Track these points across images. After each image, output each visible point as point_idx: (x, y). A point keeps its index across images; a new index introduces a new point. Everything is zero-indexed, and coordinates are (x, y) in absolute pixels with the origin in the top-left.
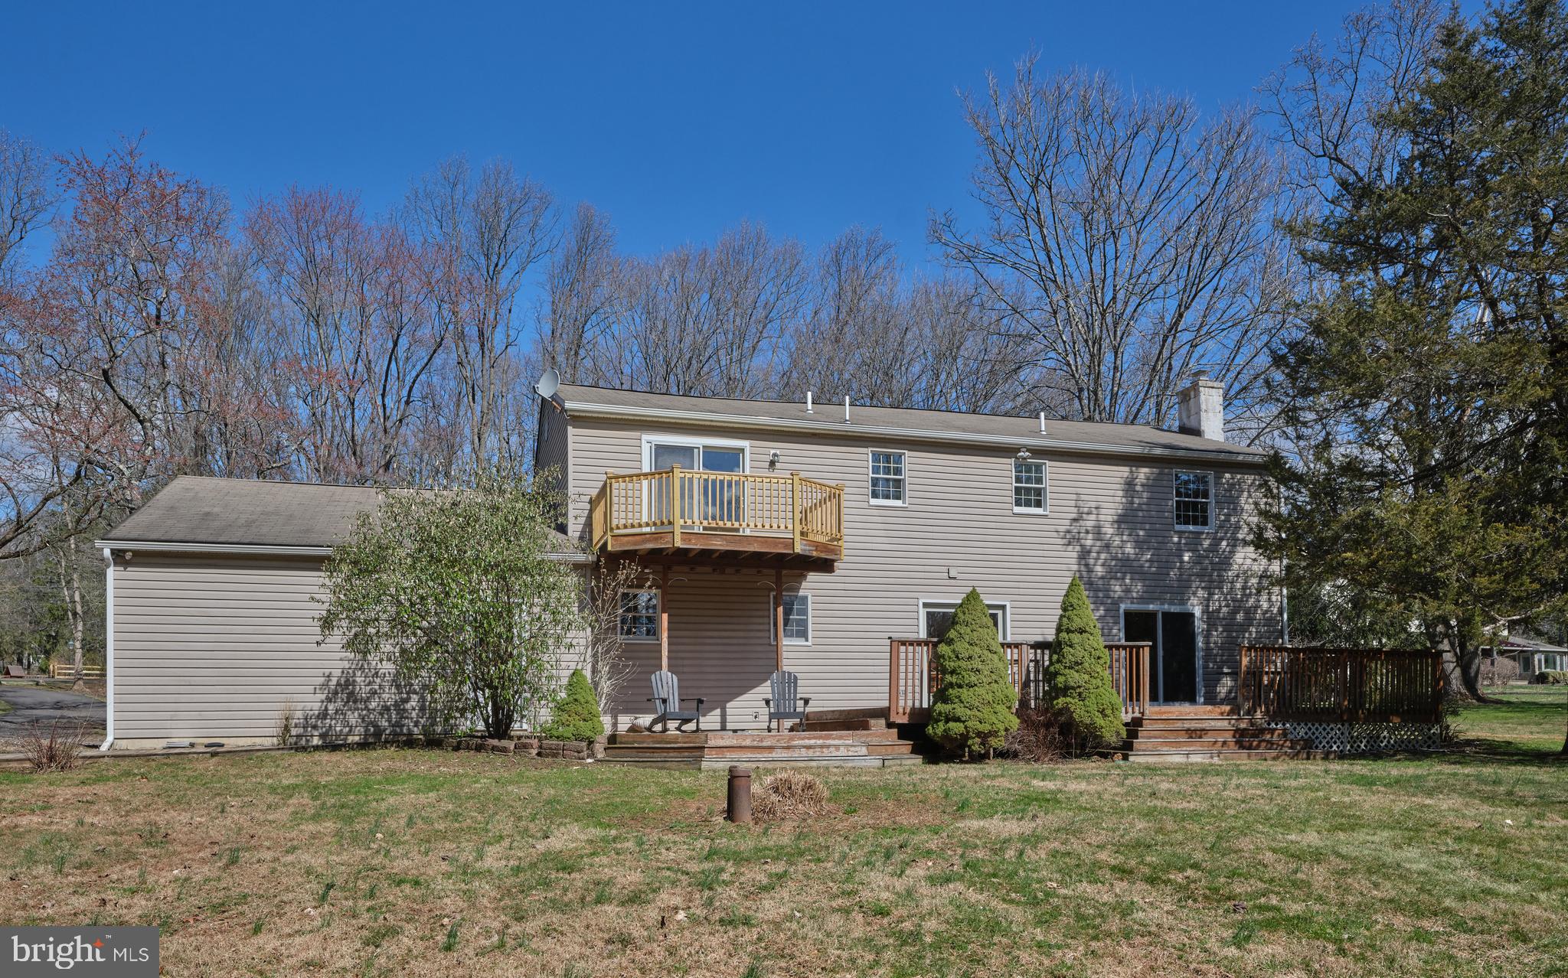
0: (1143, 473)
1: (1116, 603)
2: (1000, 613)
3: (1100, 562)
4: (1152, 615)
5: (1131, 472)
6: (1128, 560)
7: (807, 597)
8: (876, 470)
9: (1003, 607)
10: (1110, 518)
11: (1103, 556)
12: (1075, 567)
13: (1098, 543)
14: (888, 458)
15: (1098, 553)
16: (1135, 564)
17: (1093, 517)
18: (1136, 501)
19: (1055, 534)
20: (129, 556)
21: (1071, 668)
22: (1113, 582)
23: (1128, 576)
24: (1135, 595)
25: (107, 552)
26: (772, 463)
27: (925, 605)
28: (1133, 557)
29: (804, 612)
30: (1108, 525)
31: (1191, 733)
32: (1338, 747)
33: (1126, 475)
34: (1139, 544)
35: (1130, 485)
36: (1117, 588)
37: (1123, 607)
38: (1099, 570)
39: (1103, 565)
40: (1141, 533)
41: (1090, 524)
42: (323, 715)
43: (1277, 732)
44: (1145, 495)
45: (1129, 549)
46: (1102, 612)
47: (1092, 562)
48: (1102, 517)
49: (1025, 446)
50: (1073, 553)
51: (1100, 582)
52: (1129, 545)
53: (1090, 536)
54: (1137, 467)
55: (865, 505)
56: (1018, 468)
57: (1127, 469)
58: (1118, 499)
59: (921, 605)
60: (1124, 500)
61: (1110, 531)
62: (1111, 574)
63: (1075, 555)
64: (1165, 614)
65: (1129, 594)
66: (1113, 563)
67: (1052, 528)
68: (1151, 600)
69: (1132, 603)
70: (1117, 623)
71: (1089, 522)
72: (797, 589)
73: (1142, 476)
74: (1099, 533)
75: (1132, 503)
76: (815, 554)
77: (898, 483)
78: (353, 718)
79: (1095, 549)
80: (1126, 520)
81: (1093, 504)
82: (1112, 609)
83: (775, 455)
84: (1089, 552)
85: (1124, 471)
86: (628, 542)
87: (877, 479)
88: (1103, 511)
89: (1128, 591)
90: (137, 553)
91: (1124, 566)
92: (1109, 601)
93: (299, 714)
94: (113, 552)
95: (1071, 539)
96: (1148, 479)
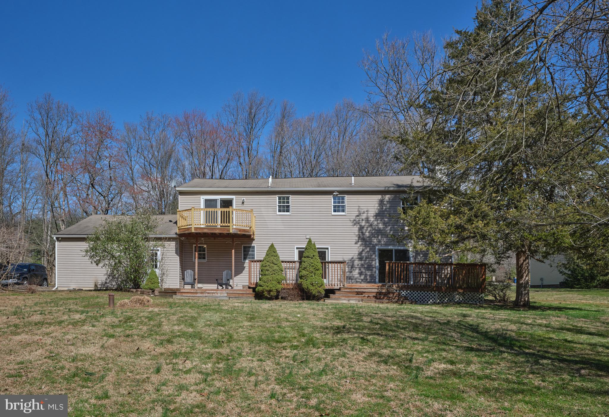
0: (387, 197)
1: (374, 246)
2: (327, 250)
3: (368, 231)
4: (391, 251)
5: (382, 197)
6: (380, 230)
7: (254, 246)
8: (280, 202)
9: (328, 249)
10: (372, 215)
11: (369, 229)
12: (357, 233)
13: (367, 224)
14: (284, 198)
15: (367, 228)
16: (383, 231)
17: (365, 215)
18: (384, 208)
19: (349, 222)
20: (60, 239)
21: (304, 270)
22: (373, 238)
23: (380, 236)
24: (382, 243)
25: (55, 238)
26: (243, 203)
27: (297, 248)
28: (382, 229)
29: (254, 251)
30: (371, 217)
31: (358, 293)
32: (433, 301)
33: (380, 198)
34: (384, 224)
35: (381, 202)
36: (375, 241)
37: (377, 247)
38: (367, 234)
39: (369, 232)
40: (386, 220)
41: (364, 217)
42: (106, 283)
43: (395, 294)
44: (388, 205)
45: (381, 226)
46: (368, 250)
47: (364, 231)
48: (369, 215)
49: (336, 191)
50: (356, 229)
51: (368, 239)
52: (380, 224)
53: (364, 222)
54: (385, 195)
55: (275, 215)
56: (334, 199)
57: (380, 196)
58: (376, 208)
59: (295, 248)
60: (379, 208)
61: (372, 219)
62: (372, 235)
63: (357, 229)
64: (396, 251)
65: (380, 243)
66: (374, 231)
67: (348, 219)
68: (389, 245)
69: (381, 246)
70: (374, 254)
71: (364, 216)
72: (251, 244)
73: (387, 198)
74: (368, 220)
75: (382, 209)
76: (239, 233)
77: (288, 207)
78: (114, 283)
79: (366, 227)
80: (379, 215)
81: (365, 210)
82: (373, 249)
83: (244, 200)
84: (363, 228)
85: (379, 197)
86: (182, 231)
87: (280, 206)
88: (370, 212)
89: (380, 241)
90: (62, 238)
91: (379, 232)
92: (371, 245)
93: (100, 281)
94: (56, 238)
95: (355, 223)
96: (389, 199)
